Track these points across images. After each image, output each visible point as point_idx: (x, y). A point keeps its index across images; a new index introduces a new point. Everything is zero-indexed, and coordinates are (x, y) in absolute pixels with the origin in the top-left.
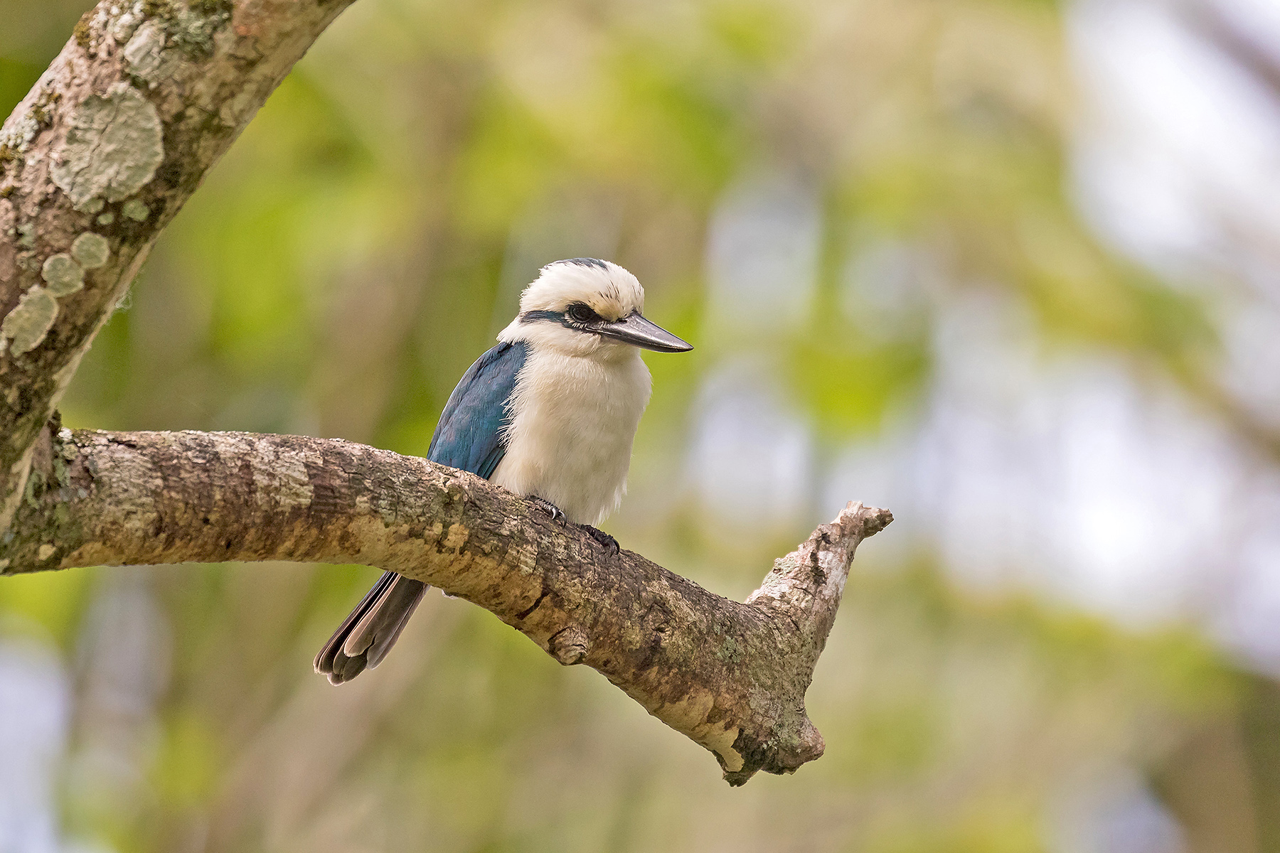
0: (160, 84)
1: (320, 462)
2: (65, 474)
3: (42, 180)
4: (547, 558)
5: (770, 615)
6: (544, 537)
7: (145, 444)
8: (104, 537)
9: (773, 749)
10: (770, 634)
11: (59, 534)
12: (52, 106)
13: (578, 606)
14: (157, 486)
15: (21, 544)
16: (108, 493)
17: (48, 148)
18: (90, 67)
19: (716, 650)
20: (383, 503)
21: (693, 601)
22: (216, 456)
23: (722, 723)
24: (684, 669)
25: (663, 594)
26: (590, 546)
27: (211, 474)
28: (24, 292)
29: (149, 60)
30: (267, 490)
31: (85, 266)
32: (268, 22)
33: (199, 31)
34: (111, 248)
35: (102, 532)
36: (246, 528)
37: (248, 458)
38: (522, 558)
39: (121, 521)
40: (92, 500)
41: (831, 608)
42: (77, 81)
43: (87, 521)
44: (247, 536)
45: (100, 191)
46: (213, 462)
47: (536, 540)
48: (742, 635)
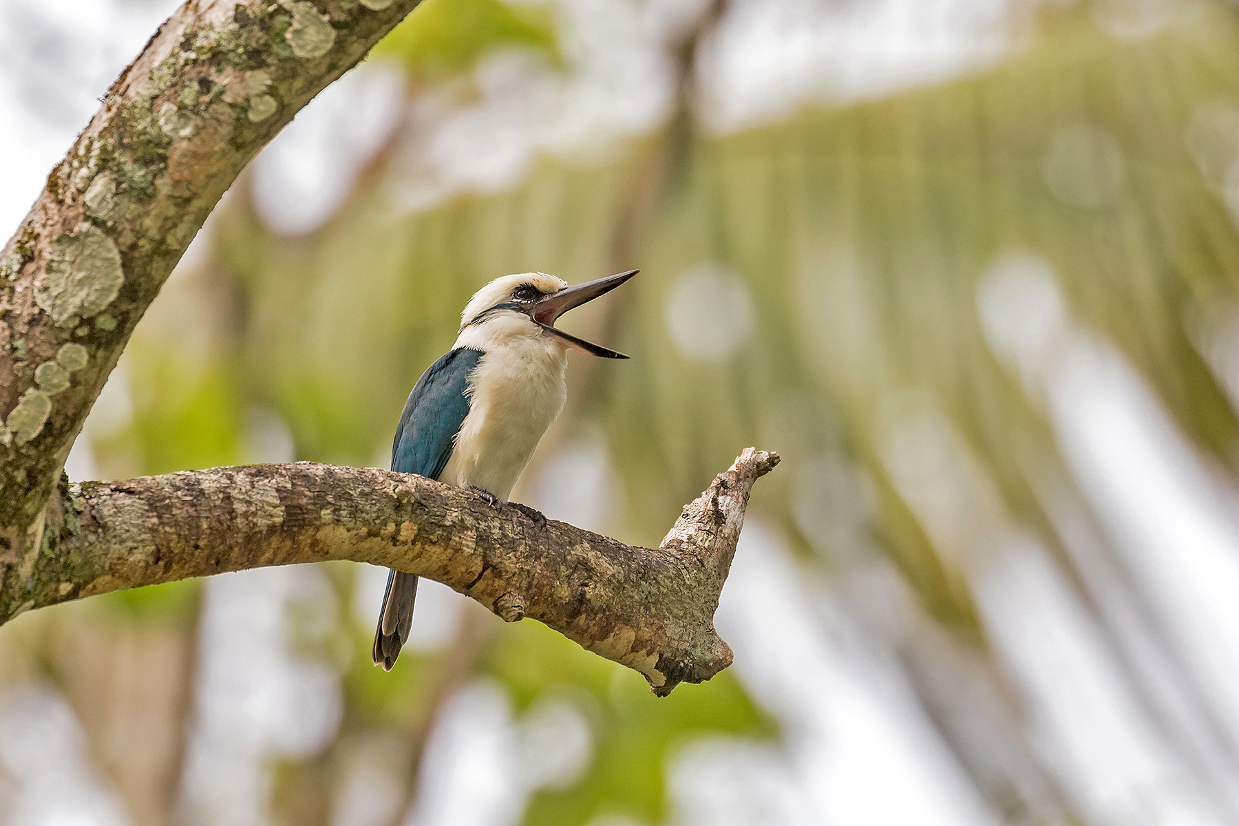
0: (115, 222)
1: (289, 486)
2: (75, 524)
3: (29, 303)
4: (485, 539)
5: (679, 557)
6: (481, 523)
7: (142, 490)
8: (112, 570)
9: (689, 667)
10: (679, 574)
11: (75, 573)
12: (32, 243)
13: (514, 575)
14: (154, 524)
15: (43, 586)
16: (113, 534)
17: (31, 277)
18: (59, 210)
19: (634, 594)
20: (343, 513)
21: (611, 557)
22: (202, 491)
23: (644, 651)
24: (608, 613)
25: (585, 556)
26: (521, 524)
27: (198, 508)
28: (22, 394)
29: (104, 204)
30: (245, 515)
31: (70, 369)
32: (197, 167)
33: (142, 179)
34: (89, 354)
35: (110, 567)
36: (231, 548)
37: (228, 490)
38: (464, 542)
39: (125, 556)
40: (100, 542)
41: (730, 543)
42: (50, 222)
43: (96, 559)
44: (232, 554)
45: (75, 310)
46: (199, 498)
47: (475, 526)
48: (655, 579)
